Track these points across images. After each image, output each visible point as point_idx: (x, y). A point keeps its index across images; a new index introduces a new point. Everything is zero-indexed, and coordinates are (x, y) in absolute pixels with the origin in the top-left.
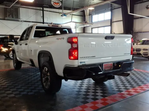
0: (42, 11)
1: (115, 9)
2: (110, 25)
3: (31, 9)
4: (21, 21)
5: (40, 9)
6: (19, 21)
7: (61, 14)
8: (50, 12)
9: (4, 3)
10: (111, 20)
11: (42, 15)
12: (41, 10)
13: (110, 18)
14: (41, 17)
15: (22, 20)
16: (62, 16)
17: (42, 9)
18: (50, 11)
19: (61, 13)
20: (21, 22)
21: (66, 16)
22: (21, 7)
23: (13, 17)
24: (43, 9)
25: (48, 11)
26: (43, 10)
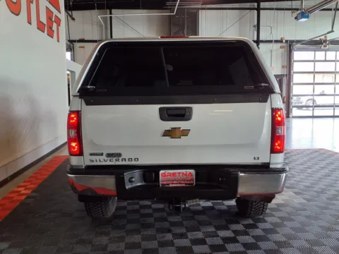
0: (256, 12)
3: (229, 9)
5: (252, 7)
8: (279, 11)
9: (167, 6)
11: (256, 23)
12: (254, 9)
14: (253, 28)
16: (296, 18)
17: (256, 5)
22: (204, 9)
24: (259, 5)
26: (258, 9)
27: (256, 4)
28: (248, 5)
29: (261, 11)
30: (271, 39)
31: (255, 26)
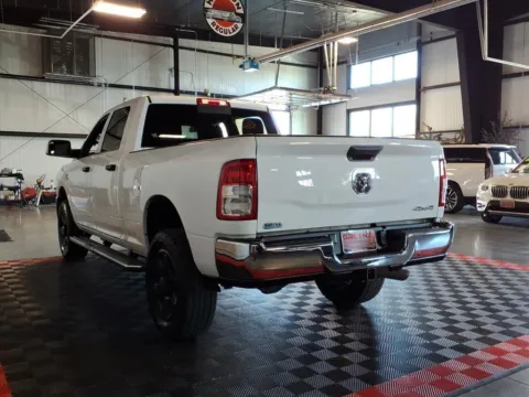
0: (172, 51)
1: (433, 41)
2: (413, 98)
3: (135, 41)
4: (100, 85)
5: (166, 43)
6: (92, 85)
7: (240, 61)
8: (201, 54)
9: (41, 23)
10: (419, 81)
11: (172, 65)
12: (170, 46)
13: (414, 74)
14: (168, 72)
15: (104, 82)
16: (241, 66)
18: (199, 50)
19: (238, 57)
20: (99, 90)
21: (256, 67)
22: (100, 36)
23: (70, 71)
24: (176, 41)
25: (193, 49)
26: (176, 48)
27: (171, 40)
28: (161, 39)
29: (180, 51)
30: (193, 90)
31: (171, 70)
